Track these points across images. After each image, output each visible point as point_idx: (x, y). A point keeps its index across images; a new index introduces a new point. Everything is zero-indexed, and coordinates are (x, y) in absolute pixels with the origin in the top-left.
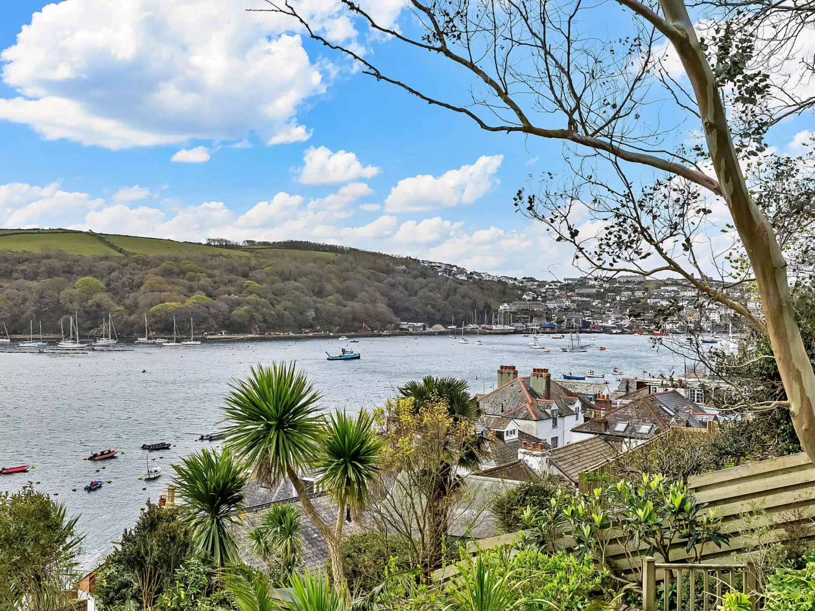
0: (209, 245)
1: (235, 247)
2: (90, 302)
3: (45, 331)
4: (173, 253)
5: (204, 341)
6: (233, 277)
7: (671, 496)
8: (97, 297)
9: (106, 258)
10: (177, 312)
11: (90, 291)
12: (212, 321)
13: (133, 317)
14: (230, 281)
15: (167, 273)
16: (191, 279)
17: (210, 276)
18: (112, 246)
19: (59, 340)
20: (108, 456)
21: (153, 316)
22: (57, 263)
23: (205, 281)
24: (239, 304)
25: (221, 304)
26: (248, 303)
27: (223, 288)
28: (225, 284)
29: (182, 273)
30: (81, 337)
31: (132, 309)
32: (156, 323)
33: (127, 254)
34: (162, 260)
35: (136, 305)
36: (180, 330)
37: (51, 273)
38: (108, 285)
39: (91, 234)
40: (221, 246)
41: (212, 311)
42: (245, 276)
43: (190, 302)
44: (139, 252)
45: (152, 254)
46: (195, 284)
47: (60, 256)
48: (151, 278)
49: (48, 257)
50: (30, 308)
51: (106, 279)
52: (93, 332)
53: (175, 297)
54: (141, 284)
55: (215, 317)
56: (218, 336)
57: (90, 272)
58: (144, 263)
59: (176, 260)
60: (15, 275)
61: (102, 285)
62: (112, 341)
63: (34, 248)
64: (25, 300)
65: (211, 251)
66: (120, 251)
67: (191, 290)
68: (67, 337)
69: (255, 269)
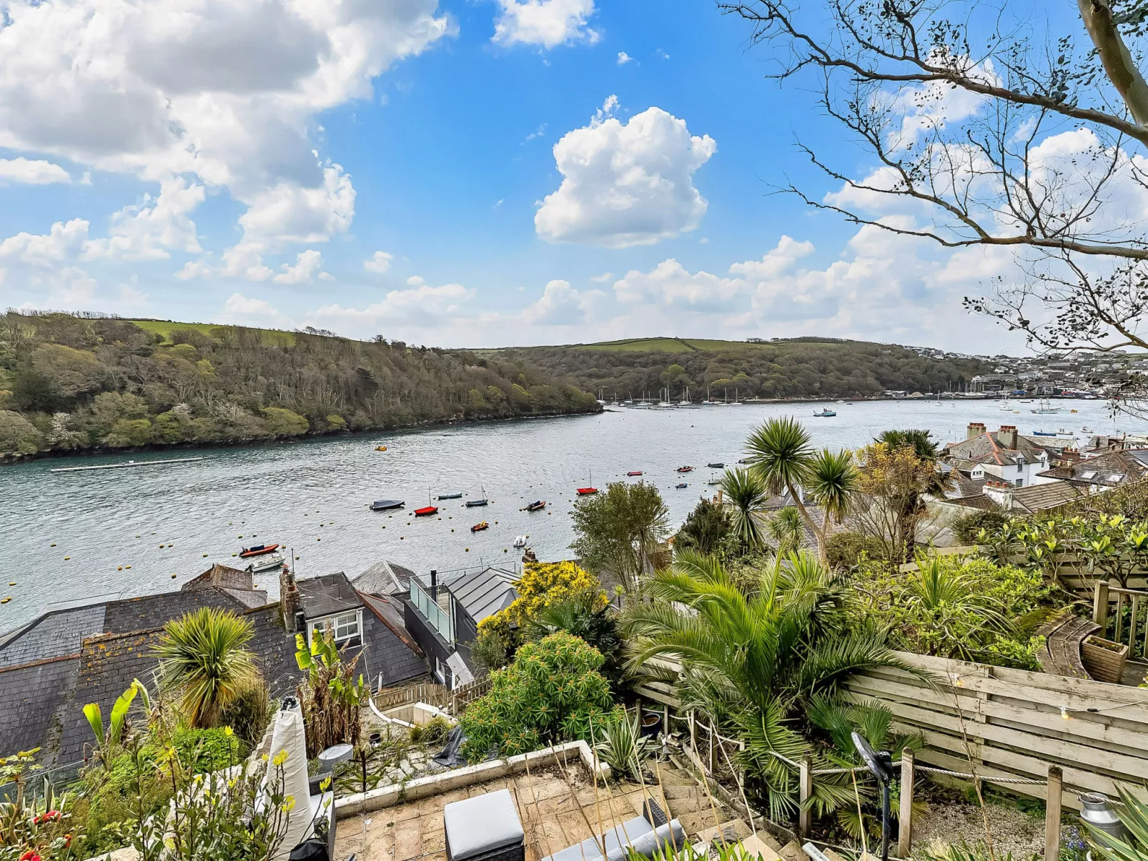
0: (748, 342)
1: (766, 343)
2: (676, 379)
3: (652, 397)
4: (725, 348)
5: (744, 403)
6: (763, 362)
7: (1132, 535)
8: (680, 377)
9: (686, 353)
10: (727, 385)
11: (676, 373)
12: (749, 391)
13: (701, 388)
14: (761, 365)
15: (721, 361)
16: (736, 364)
17: (749, 362)
18: (689, 346)
19: (659, 402)
20: (687, 470)
21: (713, 387)
22: (658, 357)
23: (745, 365)
24: (767, 379)
25: (755, 380)
26: (773, 378)
27: (757, 369)
28: (758, 367)
29: (730, 361)
30: (671, 400)
31: (700, 383)
32: (714, 391)
33: (697, 350)
34: (718, 353)
35: (703, 381)
36: (729, 396)
37: (655, 363)
38: (686, 369)
39: (677, 339)
40: (756, 343)
41: (750, 384)
42: (772, 361)
43: (735, 379)
44: (704, 348)
45: (712, 349)
46: (739, 367)
47: (659, 353)
48: (712, 364)
49: (653, 354)
50: (644, 383)
51: (685, 366)
52: (678, 397)
53: (726, 375)
54: (706, 368)
55: (752, 388)
56: (754, 400)
57: (676, 362)
58: (708, 355)
59: (727, 352)
60: (636, 365)
61: (683, 369)
62: (688, 403)
63: (646, 349)
64: (641, 379)
65: (749, 346)
66: (694, 349)
67: (736, 371)
68: (663, 400)
69: (778, 356)
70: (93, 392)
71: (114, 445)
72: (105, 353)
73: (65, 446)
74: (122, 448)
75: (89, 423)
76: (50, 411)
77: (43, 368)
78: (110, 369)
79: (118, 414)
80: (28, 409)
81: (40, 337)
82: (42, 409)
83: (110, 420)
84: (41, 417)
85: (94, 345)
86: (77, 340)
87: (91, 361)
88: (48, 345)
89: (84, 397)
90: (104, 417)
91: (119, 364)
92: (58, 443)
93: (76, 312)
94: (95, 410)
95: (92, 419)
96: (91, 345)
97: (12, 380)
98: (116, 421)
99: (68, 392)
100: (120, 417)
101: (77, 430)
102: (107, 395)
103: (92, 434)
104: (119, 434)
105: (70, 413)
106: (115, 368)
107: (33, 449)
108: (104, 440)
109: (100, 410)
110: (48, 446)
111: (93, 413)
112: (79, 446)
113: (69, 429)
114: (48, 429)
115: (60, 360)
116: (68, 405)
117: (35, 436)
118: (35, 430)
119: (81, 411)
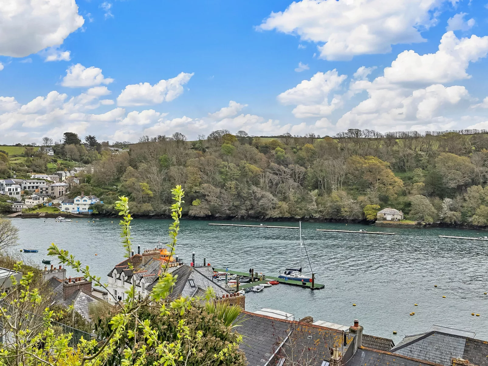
70: (467, 185)
71: (476, 223)
72: (476, 157)
73: (448, 220)
74: (481, 227)
75: (462, 207)
76: (442, 197)
77: (441, 169)
78: (478, 169)
79: (480, 201)
80: (431, 195)
81: (441, 149)
82: (438, 195)
83: (475, 205)
84: (437, 200)
85: (470, 152)
86: (460, 149)
87: (467, 163)
88: (444, 153)
89: (461, 189)
90: (470, 203)
91: (484, 165)
92: (444, 219)
93: (460, 130)
94: (467, 198)
95: (465, 204)
96: (468, 152)
97: (425, 176)
98: (478, 207)
99: (452, 185)
100: (482, 204)
101: (455, 211)
102: (474, 188)
103: (464, 215)
104: (480, 216)
105: (452, 198)
106: (481, 169)
107: (431, 221)
108: (470, 220)
109: (469, 198)
110: (439, 220)
111: (465, 200)
112: (455, 222)
113: (451, 210)
114: (440, 208)
115: (450, 164)
116: (452, 193)
117: (433, 212)
118: (433, 209)
119: (459, 198)
